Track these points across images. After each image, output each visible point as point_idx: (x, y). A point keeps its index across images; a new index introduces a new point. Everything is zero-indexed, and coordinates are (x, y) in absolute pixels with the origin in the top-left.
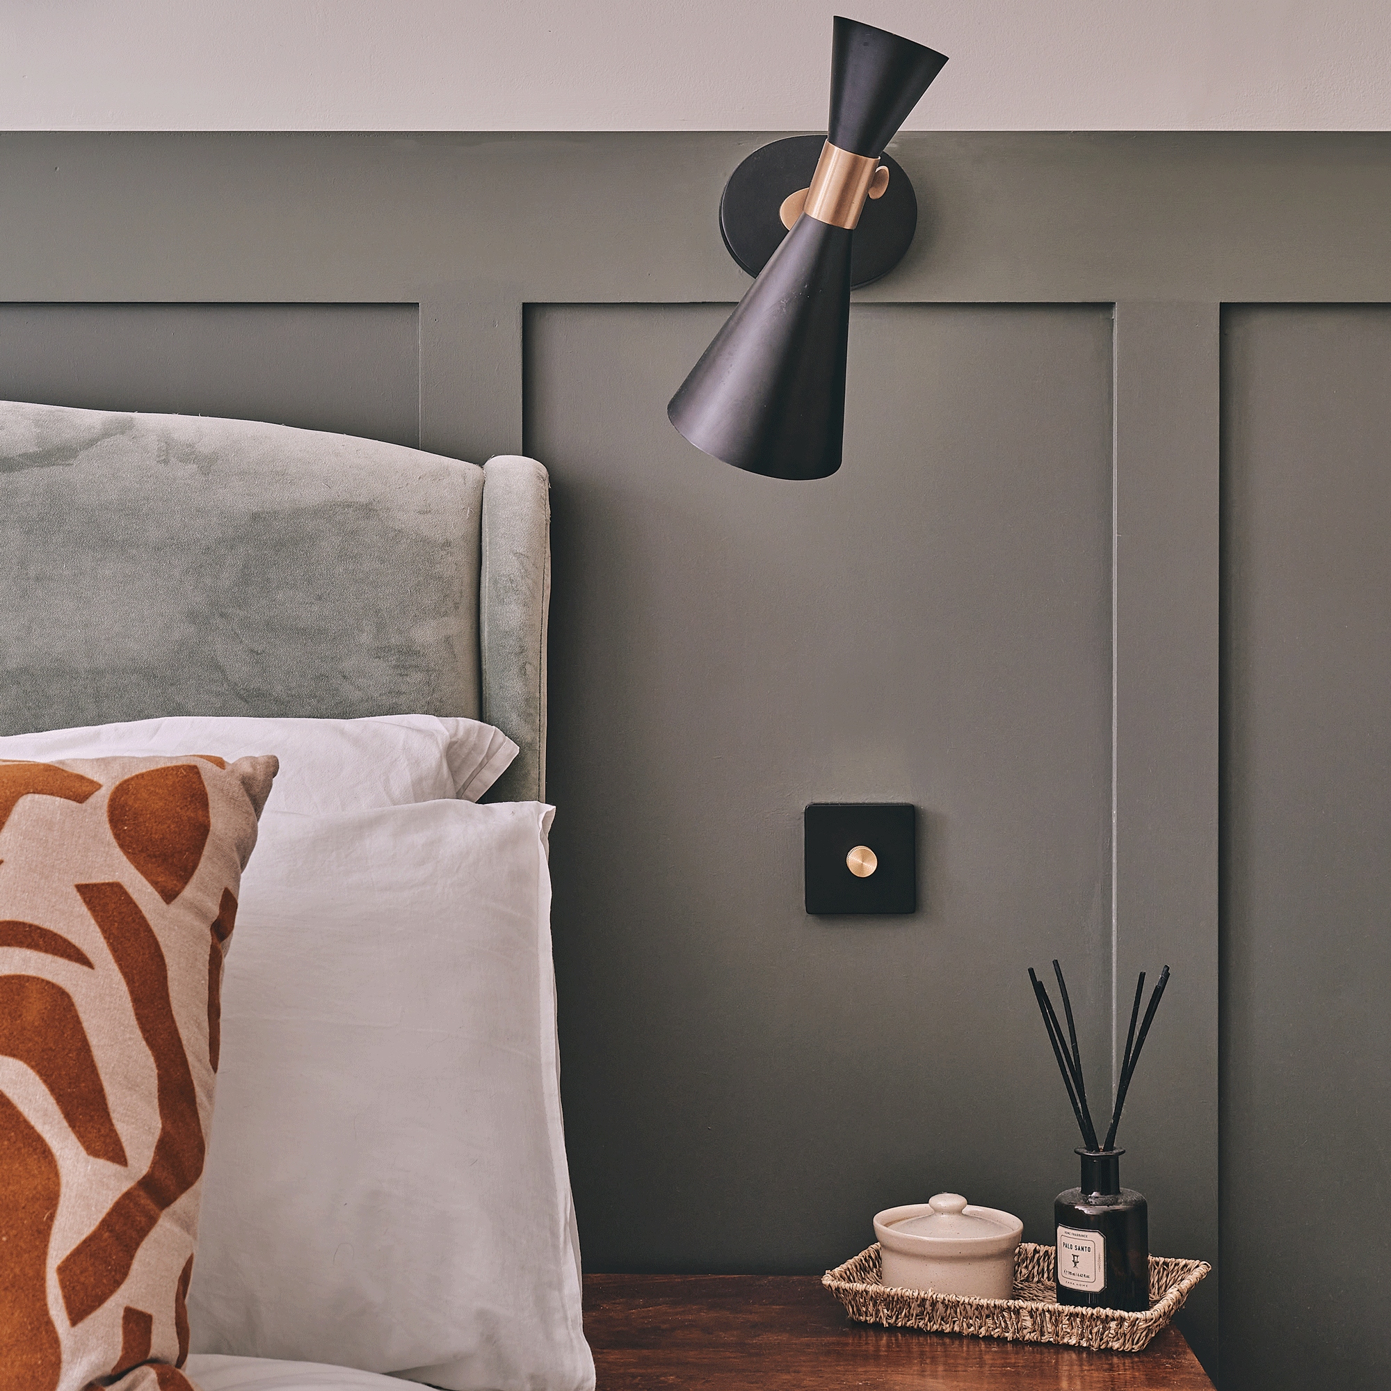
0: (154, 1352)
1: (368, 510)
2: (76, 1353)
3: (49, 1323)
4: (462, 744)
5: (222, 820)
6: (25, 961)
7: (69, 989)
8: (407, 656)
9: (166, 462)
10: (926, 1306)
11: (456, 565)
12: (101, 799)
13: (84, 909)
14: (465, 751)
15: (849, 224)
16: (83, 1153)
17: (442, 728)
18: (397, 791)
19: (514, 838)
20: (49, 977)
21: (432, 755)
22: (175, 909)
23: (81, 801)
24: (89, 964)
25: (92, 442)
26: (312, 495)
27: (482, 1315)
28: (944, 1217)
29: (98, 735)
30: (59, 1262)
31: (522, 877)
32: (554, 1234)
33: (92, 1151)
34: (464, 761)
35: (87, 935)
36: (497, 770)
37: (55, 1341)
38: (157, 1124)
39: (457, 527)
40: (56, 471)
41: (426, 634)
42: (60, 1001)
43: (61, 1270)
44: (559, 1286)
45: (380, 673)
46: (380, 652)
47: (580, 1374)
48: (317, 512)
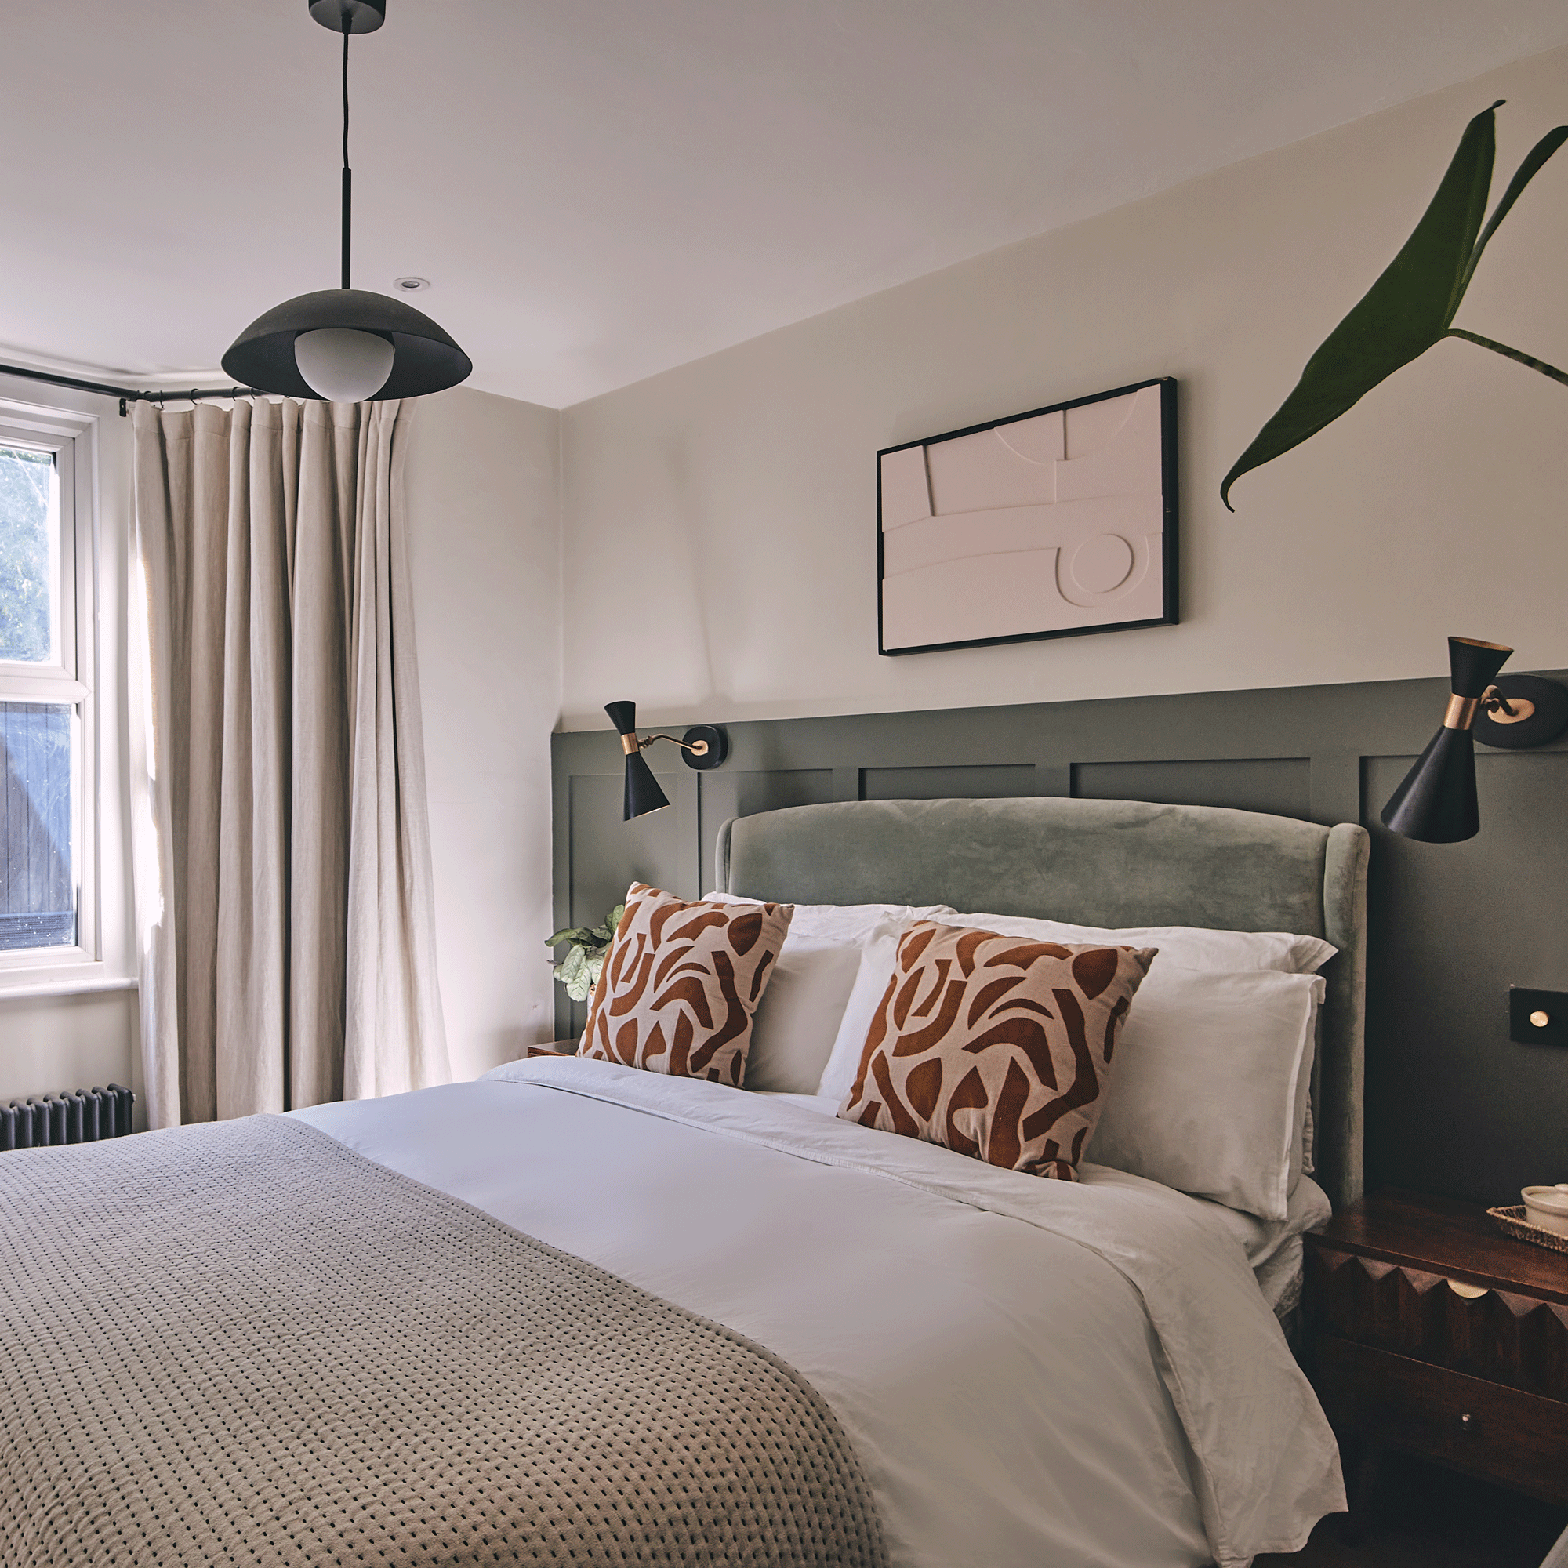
0: (1058, 1157)
1: (1270, 847)
2: (1026, 1150)
3: (1017, 1139)
4: (1302, 947)
5: (1122, 971)
6: (1028, 1014)
7: (1043, 1025)
8: (1285, 908)
9: (1184, 826)
10: (1540, 1234)
11: (1310, 871)
12: (1072, 959)
13: (1054, 998)
14: (1305, 950)
15: (1467, 727)
16: (1040, 1083)
17: (1291, 939)
18: (1263, 964)
19: (1297, 989)
20: (1035, 1020)
21: (1283, 951)
22: (1093, 1002)
23: (1062, 959)
24: (1052, 1018)
25: (1154, 818)
26: (1245, 840)
27: (1234, 1179)
28: (1562, 1195)
29: (1146, 931)
30: (1024, 1118)
31: (1298, 1006)
32: (1279, 1153)
33: (1043, 1082)
34: (1304, 954)
35: (1053, 1007)
36: (1324, 960)
37: (1019, 1145)
38: (1074, 1078)
39: (1312, 854)
40: (1141, 829)
41: (1294, 899)
42: (1039, 1028)
43: (1024, 1121)
44: (1278, 1174)
45: (1272, 915)
46: (1273, 906)
47: (1279, 1212)
48: (1246, 847)
